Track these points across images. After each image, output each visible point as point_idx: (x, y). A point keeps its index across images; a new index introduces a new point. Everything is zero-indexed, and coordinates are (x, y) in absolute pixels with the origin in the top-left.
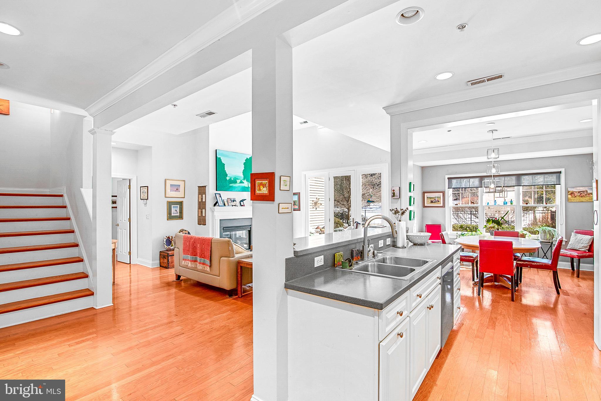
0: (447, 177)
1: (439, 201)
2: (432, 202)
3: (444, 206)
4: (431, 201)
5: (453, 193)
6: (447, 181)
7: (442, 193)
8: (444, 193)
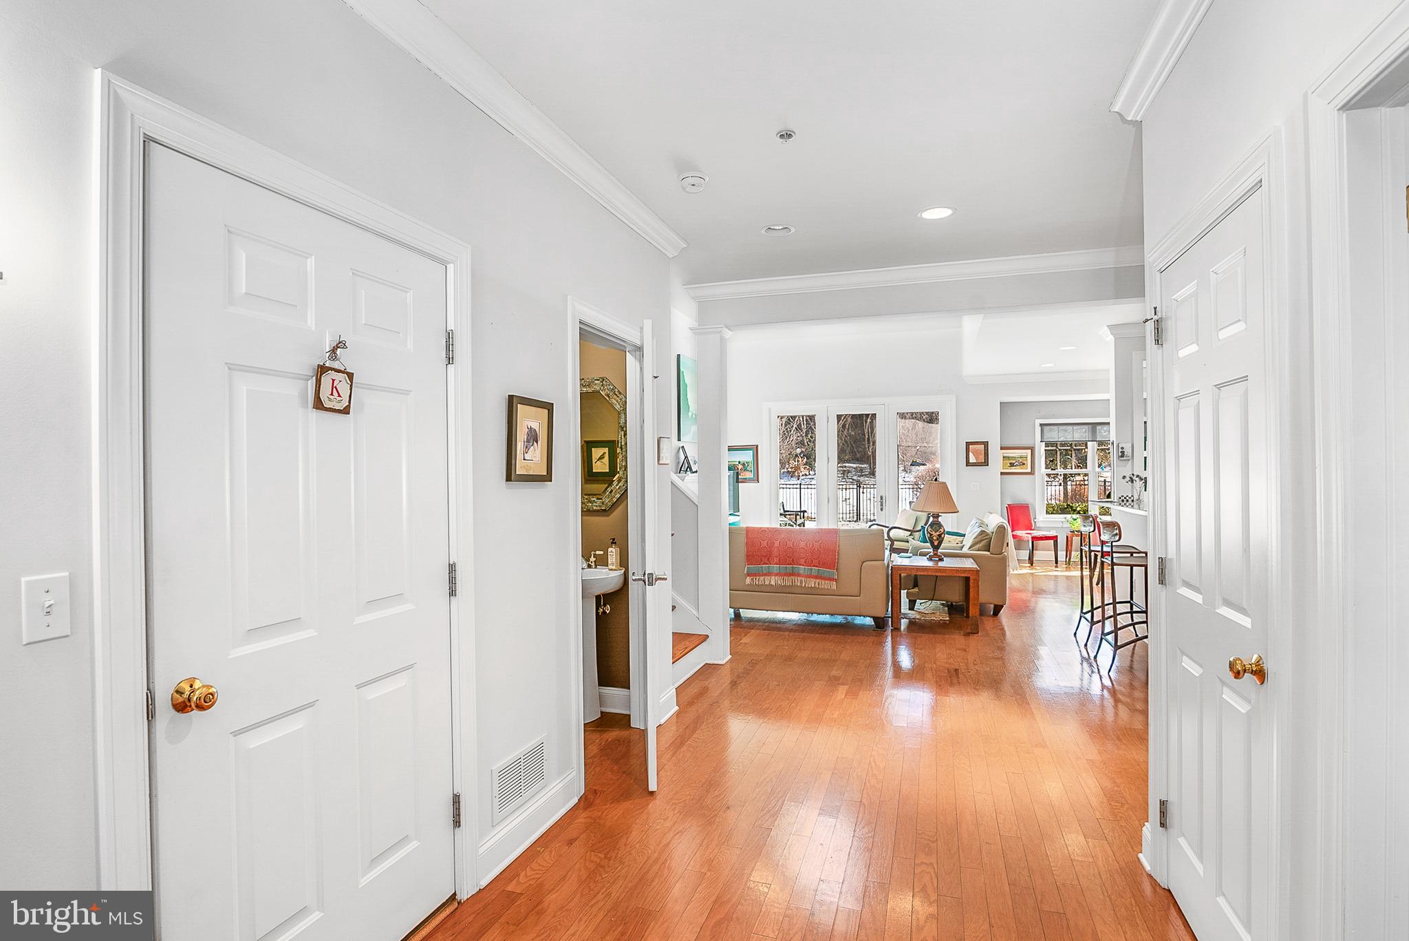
0: (1038, 422)
1: (1024, 464)
2: (1012, 465)
3: (1032, 473)
4: (1010, 463)
5: (1045, 450)
6: (1038, 429)
7: (1030, 451)
8: (1032, 449)
